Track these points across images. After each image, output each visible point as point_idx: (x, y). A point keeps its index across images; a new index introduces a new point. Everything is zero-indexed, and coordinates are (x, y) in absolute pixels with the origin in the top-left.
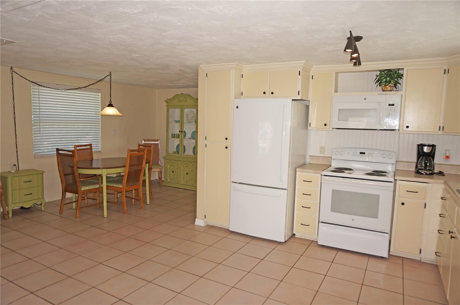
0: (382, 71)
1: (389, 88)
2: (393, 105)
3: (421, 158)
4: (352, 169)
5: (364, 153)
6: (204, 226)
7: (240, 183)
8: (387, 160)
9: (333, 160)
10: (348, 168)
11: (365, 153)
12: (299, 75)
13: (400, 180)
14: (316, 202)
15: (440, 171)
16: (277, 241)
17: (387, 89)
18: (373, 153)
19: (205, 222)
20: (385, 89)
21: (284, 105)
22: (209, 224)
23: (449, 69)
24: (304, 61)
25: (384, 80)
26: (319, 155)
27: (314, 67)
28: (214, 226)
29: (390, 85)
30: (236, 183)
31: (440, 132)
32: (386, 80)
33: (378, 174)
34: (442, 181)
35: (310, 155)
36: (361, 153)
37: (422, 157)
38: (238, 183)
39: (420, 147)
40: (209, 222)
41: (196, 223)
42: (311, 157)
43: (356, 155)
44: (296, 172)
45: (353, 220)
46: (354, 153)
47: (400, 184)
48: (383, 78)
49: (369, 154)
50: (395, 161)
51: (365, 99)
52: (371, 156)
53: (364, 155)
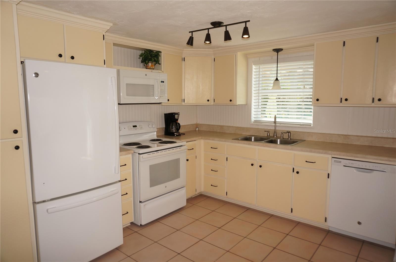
2: (163, 82)
14: (131, 184)
17: (153, 68)
31: (183, 103)
36: (134, 126)
45: (166, 187)
46: (129, 127)
49: (140, 126)
50: (156, 129)
51: (146, 75)
52: (142, 128)
53: (136, 127)
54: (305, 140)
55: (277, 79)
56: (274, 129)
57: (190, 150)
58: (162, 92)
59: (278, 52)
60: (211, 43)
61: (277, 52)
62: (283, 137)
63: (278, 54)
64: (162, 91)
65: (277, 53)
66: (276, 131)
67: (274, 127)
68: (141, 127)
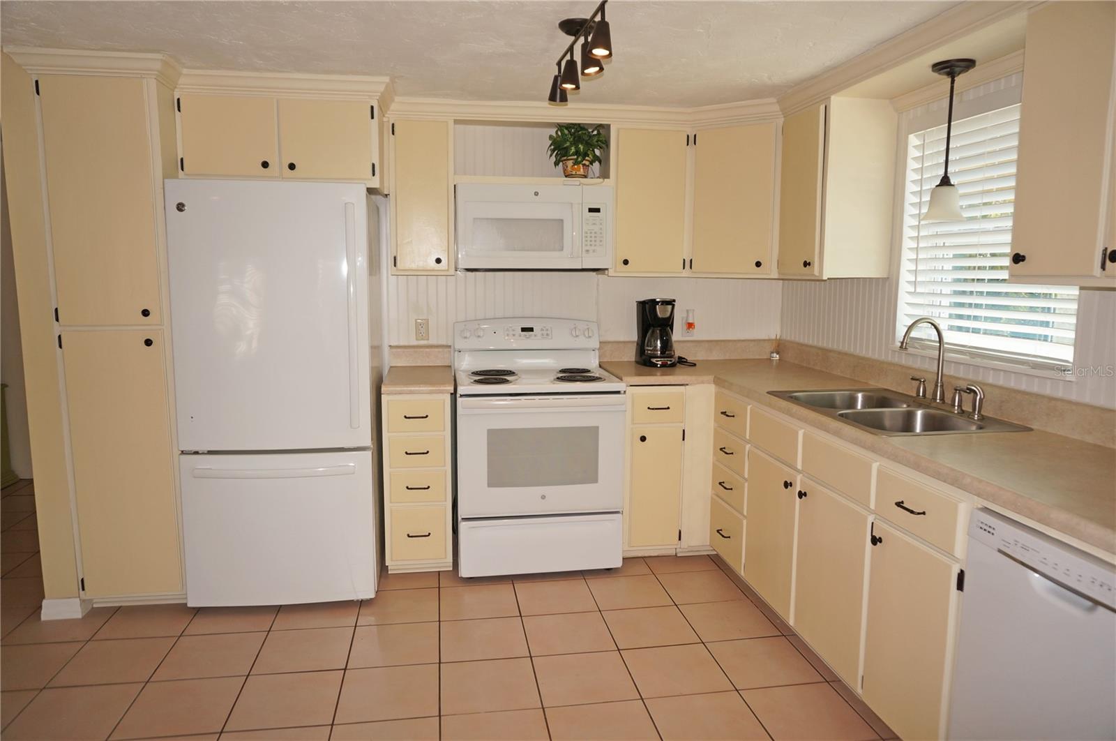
0: (563, 126)
1: (582, 170)
2: (598, 210)
3: (650, 332)
4: (514, 373)
5: (531, 330)
6: (80, 616)
7: (210, 453)
8: (582, 342)
9: (456, 352)
10: (504, 371)
11: (532, 328)
12: (372, 118)
13: (631, 386)
14: (443, 468)
15: (680, 356)
16: (353, 600)
17: (578, 173)
18: (551, 328)
19: (83, 601)
20: (574, 173)
21: (346, 204)
22: (95, 606)
23: (695, 136)
24: (386, 79)
25: (573, 149)
26: (415, 343)
27: (397, 99)
28: (120, 607)
29: (584, 162)
30: (196, 453)
31: (687, 272)
32: (577, 147)
33: (584, 377)
34: (711, 378)
35: (390, 346)
36: (524, 330)
37: (652, 328)
38: (203, 453)
39: (647, 306)
40: (94, 601)
41: (44, 617)
42: (394, 350)
43: (514, 335)
44: (381, 394)
45: (543, 497)
46: (508, 330)
47: (633, 395)
48: (568, 144)
49: (542, 330)
50: (598, 343)
51: (535, 195)
52: (547, 335)
53: (531, 333)
54: (1031, 430)
55: (945, 181)
56: (936, 371)
57: (653, 409)
58: (593, 239)
59: (952, 75)
60: (578, 87)
61: (948, 74)
62: (960, 406)
63: (953, 82)
64: (591, 237)
65: (950, 80)
66: (944, 379)
67: (936, 362)
68: (545, 332)
